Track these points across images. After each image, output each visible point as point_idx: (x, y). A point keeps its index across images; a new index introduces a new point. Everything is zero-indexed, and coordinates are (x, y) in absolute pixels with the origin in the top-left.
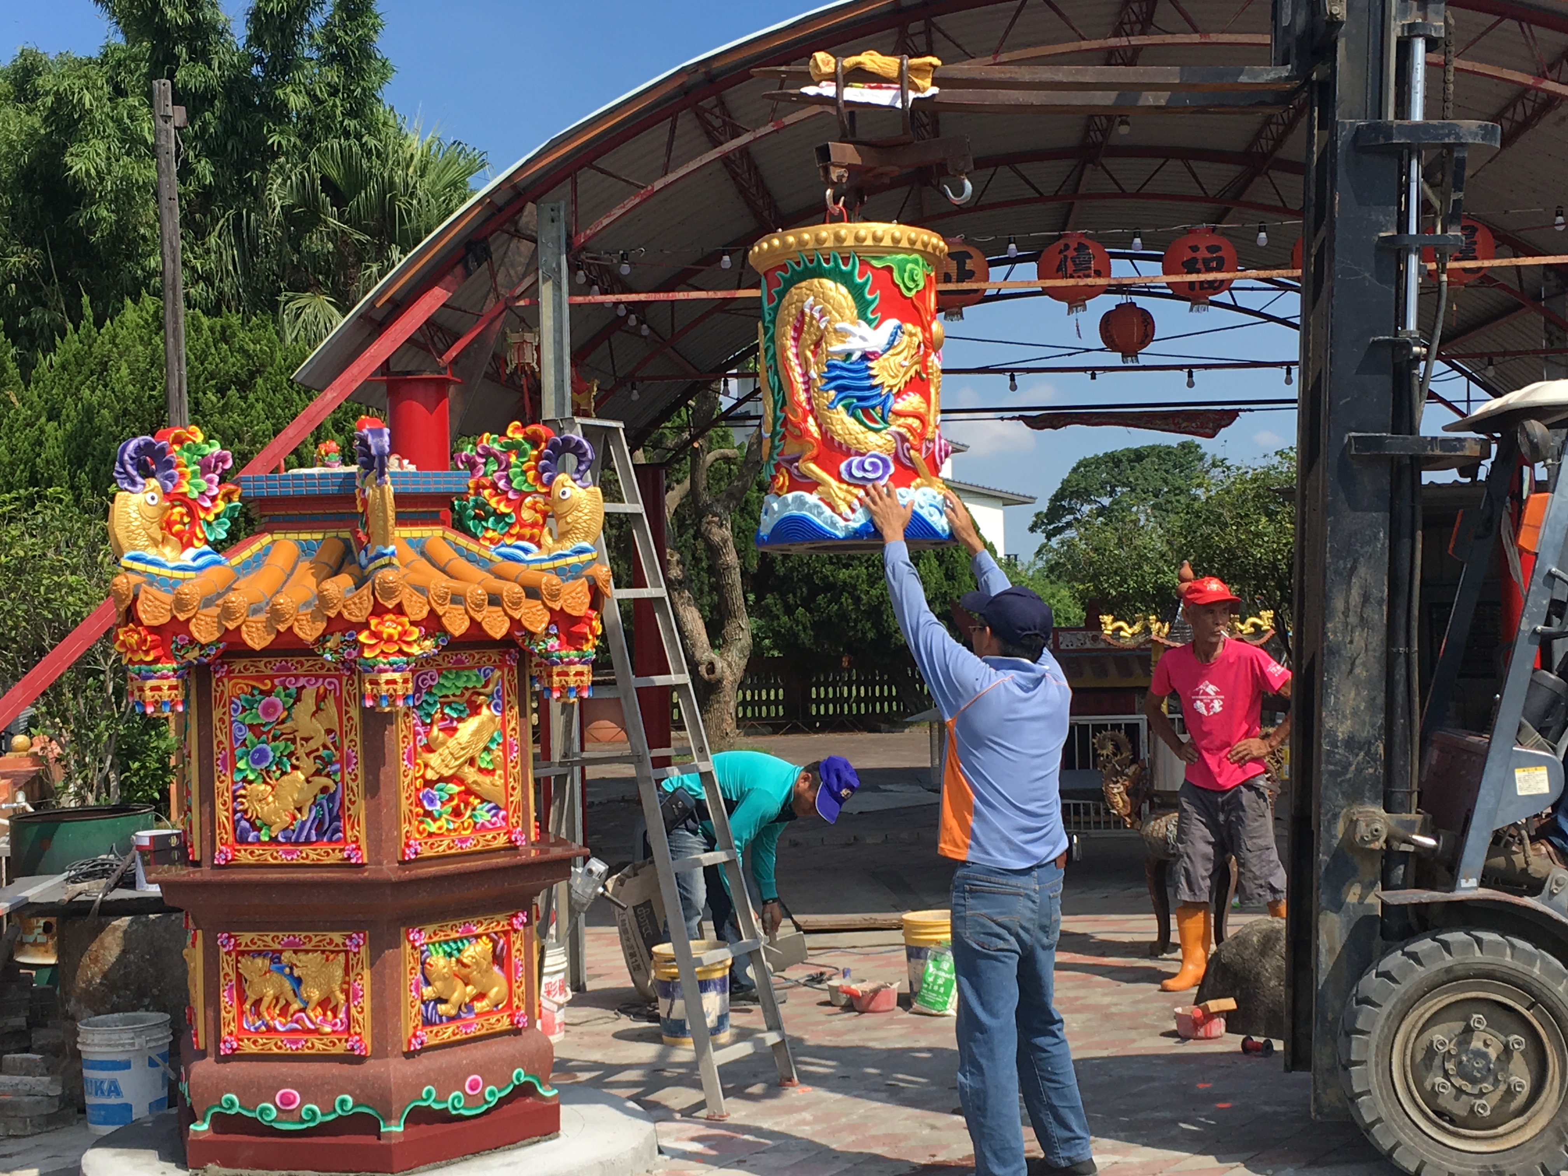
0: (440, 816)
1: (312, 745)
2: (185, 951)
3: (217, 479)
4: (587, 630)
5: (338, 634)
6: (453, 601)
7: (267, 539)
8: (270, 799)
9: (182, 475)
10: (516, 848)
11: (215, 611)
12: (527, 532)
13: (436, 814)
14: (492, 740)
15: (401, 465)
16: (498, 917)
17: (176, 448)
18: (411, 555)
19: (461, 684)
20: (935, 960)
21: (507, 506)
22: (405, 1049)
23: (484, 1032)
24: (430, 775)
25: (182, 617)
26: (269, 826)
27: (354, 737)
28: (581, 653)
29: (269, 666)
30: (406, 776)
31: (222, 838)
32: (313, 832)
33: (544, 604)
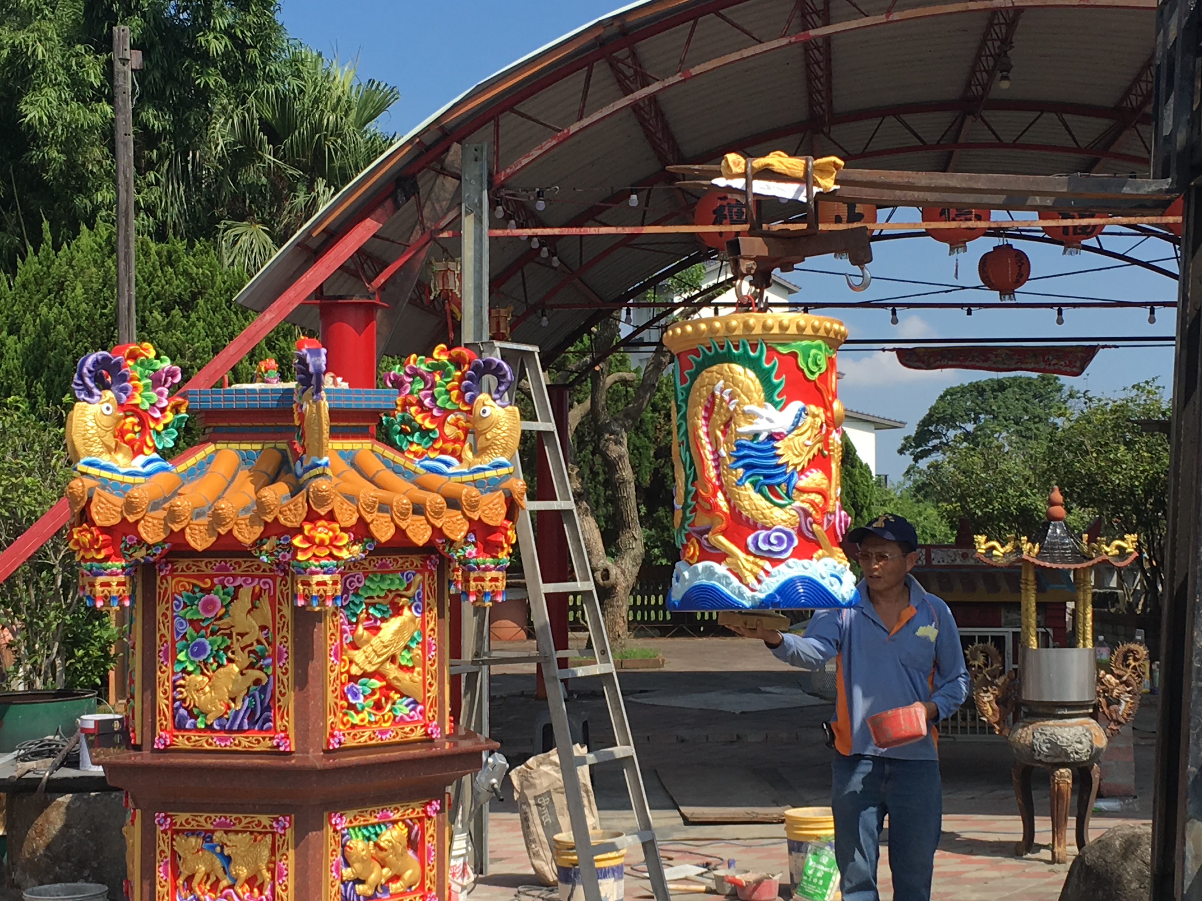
0: (363, 709)
1: (247, 640)
2: (124, 829)
3: (166, 392)
4: (503, 539)
5: (274, 538)
6: (380, 510)
7: (210, 448)
8: (207, 689)
9: (135, 388)
10: (432, 740)
11: (162, 514)
12: (449, 446)
13: (359, 707)
14: (413, 639)
15: (335, 383)
16: (413, 804)
17: (130, 363)
18: (343, 466)
19: (385, 587)
20: (815, 854)
21: (431, 422)
24: (355, 670)
25: (131, 519)
26: (205, 714)
27: (286, 634)
28: (496, 560)
29: (210, 566)
30: (332, 671)
31: (161, 725)
32: (246, 721)
33: (464, 514)
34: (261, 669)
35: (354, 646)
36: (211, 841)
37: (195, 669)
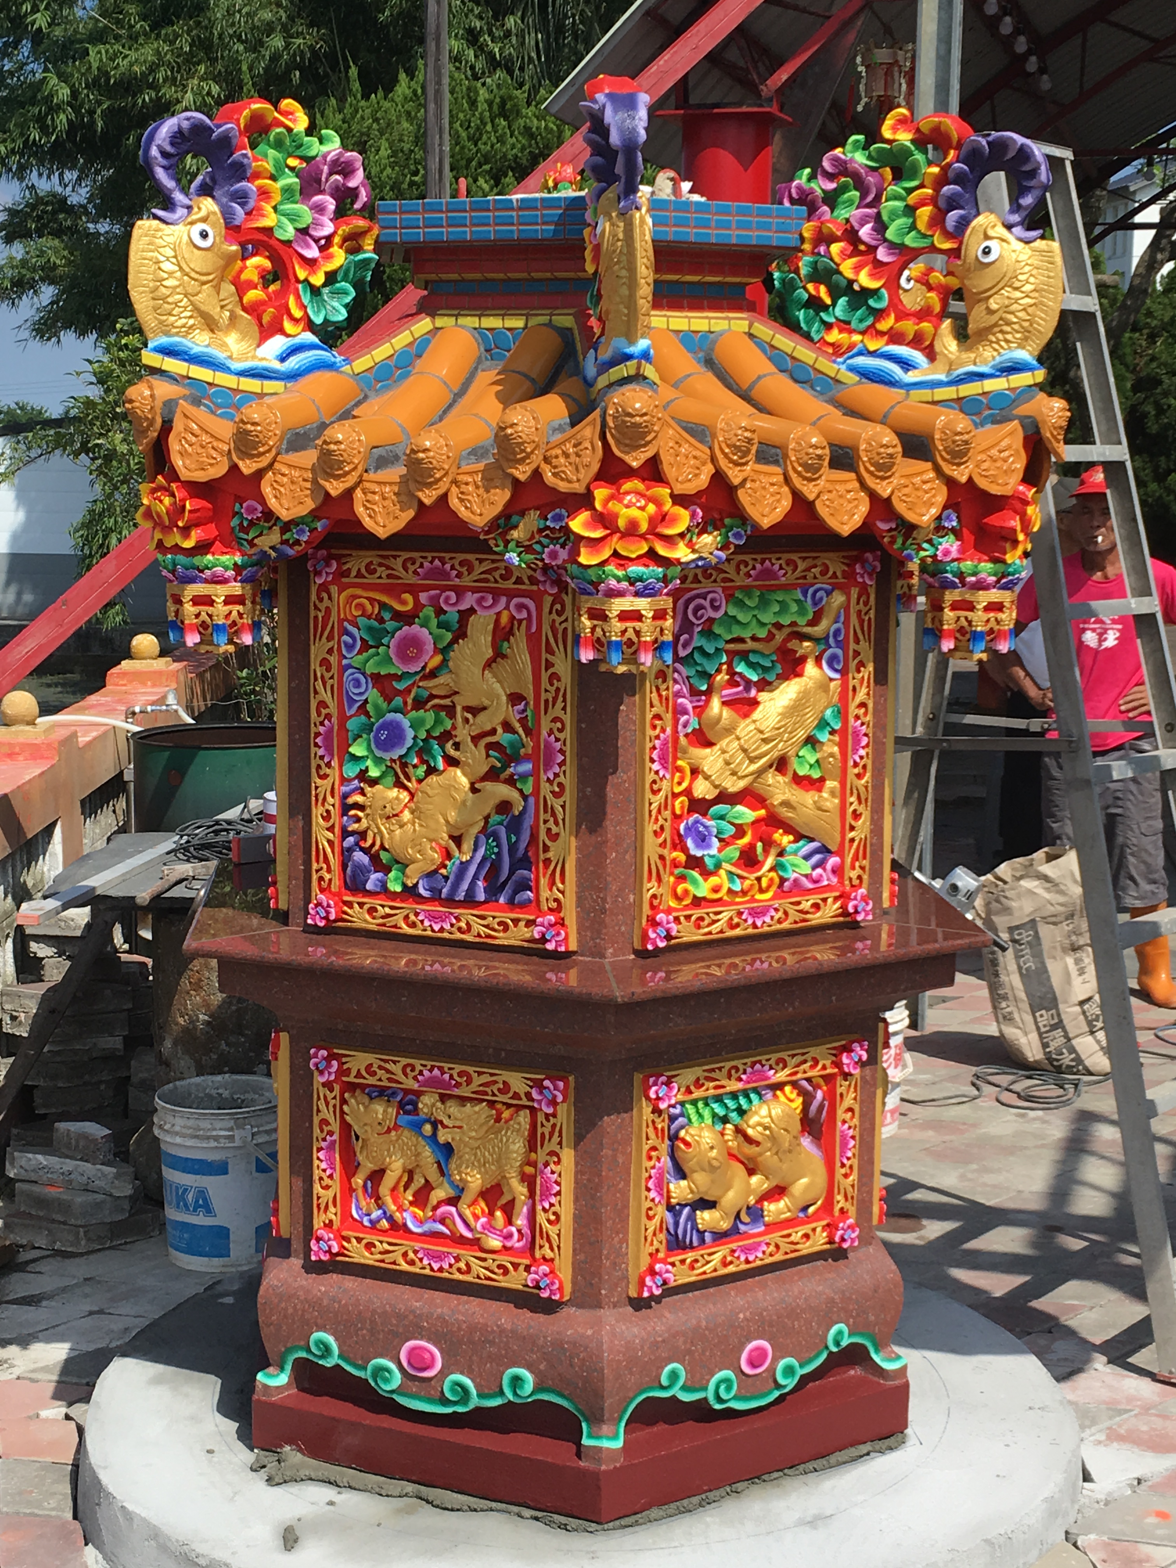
0: (718, 866)
1: (484, 722)
3: (331, 205)
4: (1016, 523)
5: (534, 515)
6: (762, 458)
7: (424, 325)
8: (407, 815)
9: (264, 194)
10: (855, 925)
11: (309, 457)
12: (909, 327)
13: (709, 863)
14: (823, 724)
15: (676, 191)
16: (814, 1052)
18: (685, 364)
19: (768, 618)
21: (872, 276)
22: (633, 1293)
23: (779, 1257)
24: (702, 789)
25: (247, 467)
26: (403, 865)
27: (561, 714)
28: (1000, 567)
29: (412, 568)
30: (655, 792)
31: (321, 879)
32: (480, 884)
33: (937, 469)
34: (511, 781)
35: (703, 739)
36: (415, 1111)
37: (383, 775)
